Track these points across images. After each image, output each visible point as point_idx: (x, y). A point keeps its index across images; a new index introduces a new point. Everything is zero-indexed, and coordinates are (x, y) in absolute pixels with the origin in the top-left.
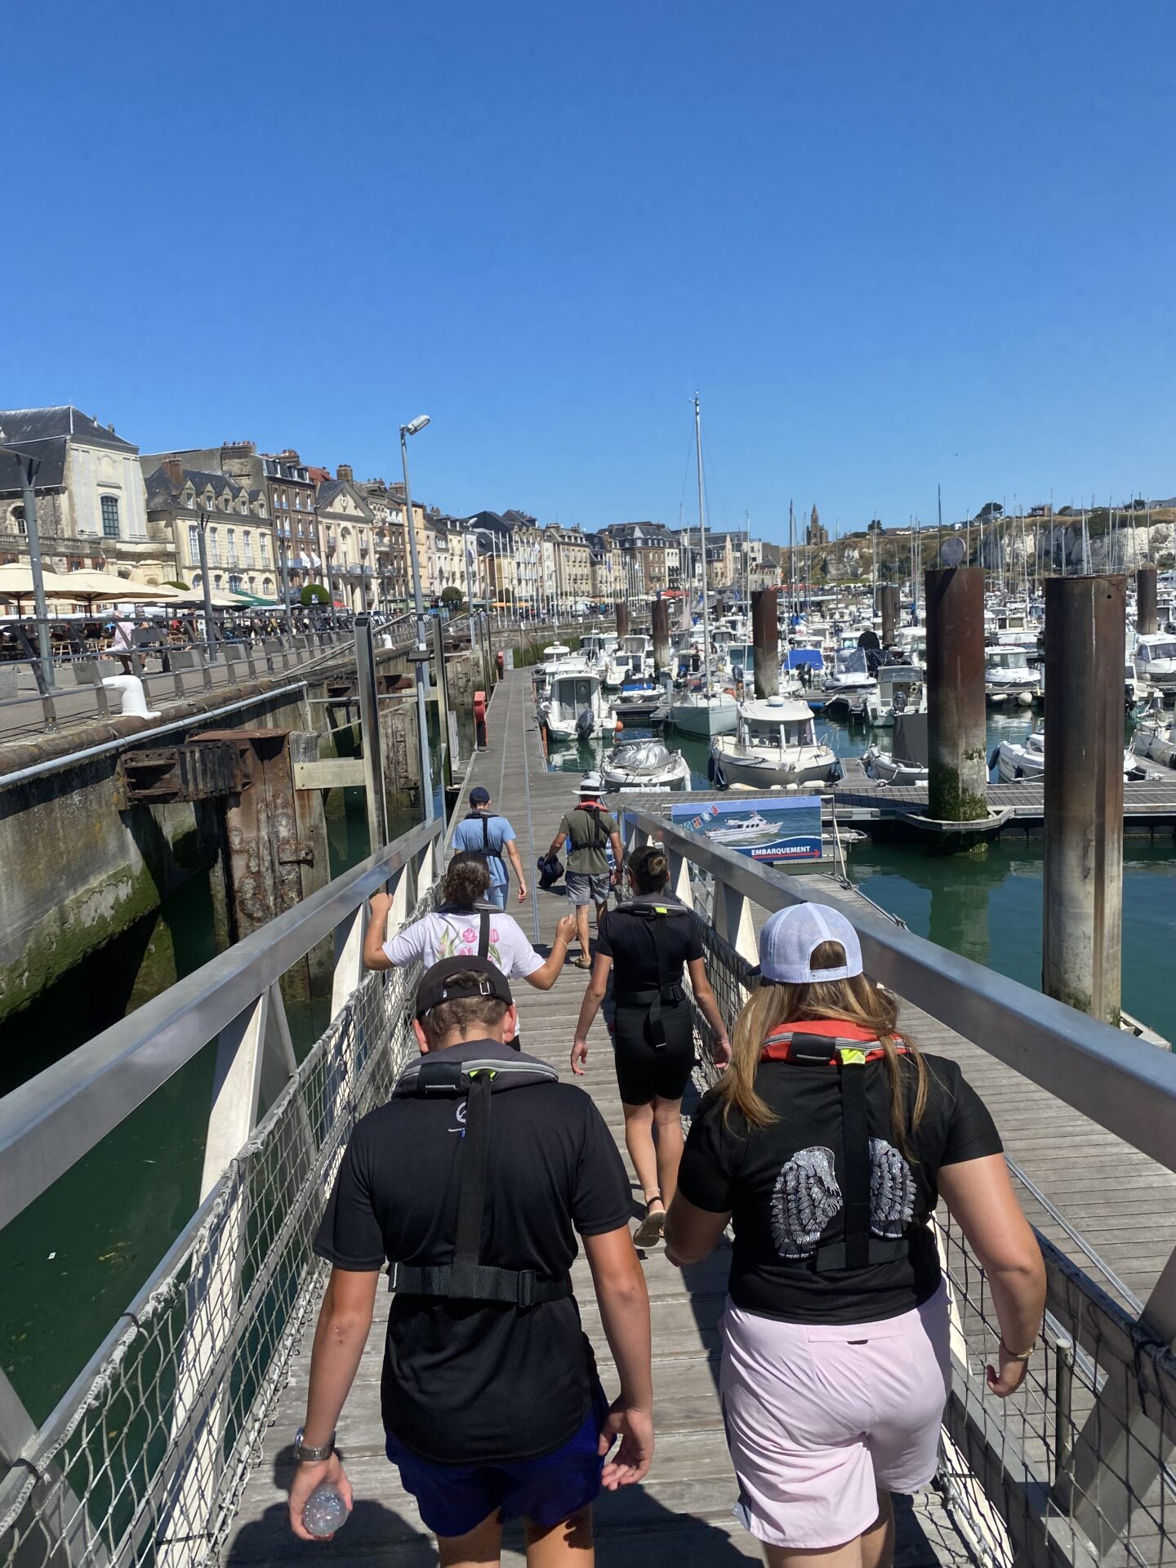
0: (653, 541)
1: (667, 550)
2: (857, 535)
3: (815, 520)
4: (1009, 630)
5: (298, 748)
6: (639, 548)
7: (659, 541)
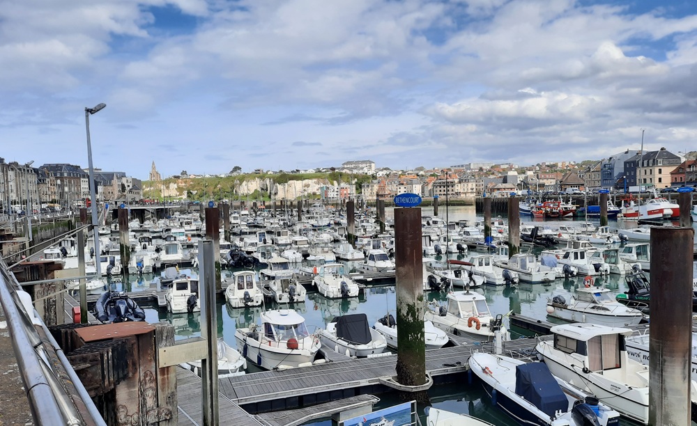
0: (73, 174)
1: (82, 179)
2: (175, 177)
3: (154, 168)
4: (282, 237)
5: (162, 337)
6: (66, 177)
7: (77, 174)
